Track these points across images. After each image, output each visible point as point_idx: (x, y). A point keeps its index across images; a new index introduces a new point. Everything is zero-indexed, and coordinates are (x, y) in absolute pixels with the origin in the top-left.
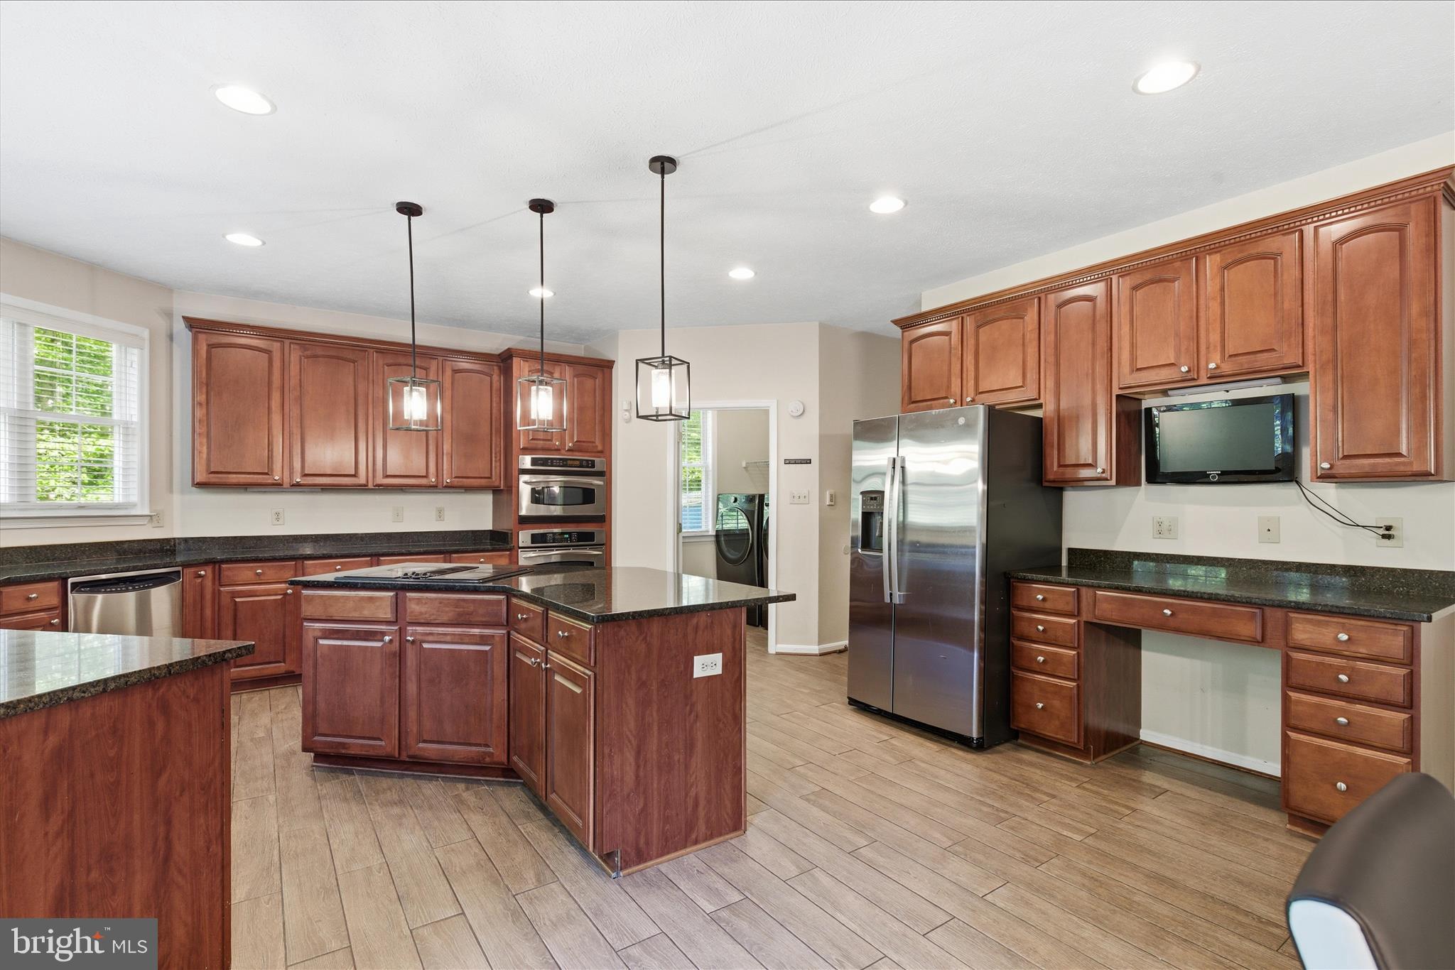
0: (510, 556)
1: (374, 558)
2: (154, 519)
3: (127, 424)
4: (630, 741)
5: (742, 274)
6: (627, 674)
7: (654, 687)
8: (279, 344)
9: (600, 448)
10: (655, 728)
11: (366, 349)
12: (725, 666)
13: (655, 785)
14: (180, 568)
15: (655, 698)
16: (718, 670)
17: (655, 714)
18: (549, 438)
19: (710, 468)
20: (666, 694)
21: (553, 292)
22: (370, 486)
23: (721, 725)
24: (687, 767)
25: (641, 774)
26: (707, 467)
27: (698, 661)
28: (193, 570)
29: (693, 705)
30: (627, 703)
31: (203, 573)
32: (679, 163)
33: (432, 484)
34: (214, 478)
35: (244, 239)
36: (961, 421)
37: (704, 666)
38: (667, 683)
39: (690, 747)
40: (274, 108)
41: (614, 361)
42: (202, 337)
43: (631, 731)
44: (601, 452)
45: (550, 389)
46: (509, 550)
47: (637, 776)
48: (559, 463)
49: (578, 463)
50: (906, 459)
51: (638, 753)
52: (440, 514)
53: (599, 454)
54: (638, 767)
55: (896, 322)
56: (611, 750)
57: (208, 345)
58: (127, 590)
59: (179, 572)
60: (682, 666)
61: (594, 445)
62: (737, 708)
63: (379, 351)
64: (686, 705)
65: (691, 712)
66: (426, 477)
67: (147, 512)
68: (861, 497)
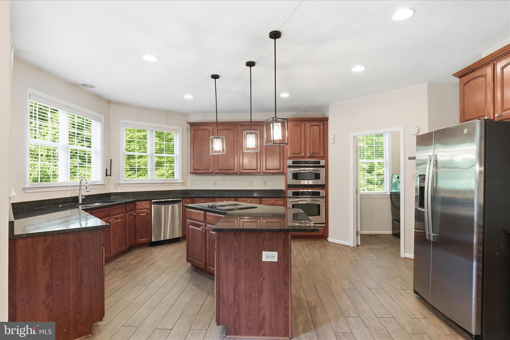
0: (284, 200)
1: (236, 199)
2: (183, 183)
3: (177, 156)
4: (231, 283)
5: (358, 69)
6: (230, 254)
7: (243, 262)
8: (212, 127)
9: (322, 156)
10: (243, 279)
11: (237, 125)
12: (279, 258)
13: (243, 304)
14: (181, 199)
15: (243, 266)
16: (275, 260)
17: (243, 273)
18: (300, 153)
19: (388, 162)
20: (248, 266)
21: (289, 94)
22: (238, 173)
23: (277, 285)
24: (259, 300)
25: (237, 297)
26: (386, 162)
27: (265, 254)
28: (185, 199)
29: (262, 273)
30: (229, 266)
31: (188, 201)
32: (282, 32)
33: (258, 172)
34: (195, 171)
35: (188, 97)
36: (465, 131)
37: (267, 257)
38: (248, 261)
39: (261, 292)
40: (158, 58)
41: (328, 118)
42: (192, 128)
43: (232, 278)
44: (323, 157)
45: (254, 135)
46: (284, 198)
47: (235, 298)
48: (304, 162)
49: (312, 162)
50: (437, 155)
51: (235, 288)
52: (265, 183)
53: (322, 158)
54: (235, 294)
55: (455, 75)
56: (223, 284)
57: (194, 130)
58: (162, 205)
59: (181, 200)
60: (256, 255)
61: (320, 154)
62: (287, 279)
63: (241, 125)
64: (258, 272)
65: (261, 276)
66: (256, 169)
67: (181, 182)
68: (419, 178)
